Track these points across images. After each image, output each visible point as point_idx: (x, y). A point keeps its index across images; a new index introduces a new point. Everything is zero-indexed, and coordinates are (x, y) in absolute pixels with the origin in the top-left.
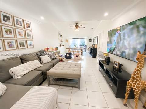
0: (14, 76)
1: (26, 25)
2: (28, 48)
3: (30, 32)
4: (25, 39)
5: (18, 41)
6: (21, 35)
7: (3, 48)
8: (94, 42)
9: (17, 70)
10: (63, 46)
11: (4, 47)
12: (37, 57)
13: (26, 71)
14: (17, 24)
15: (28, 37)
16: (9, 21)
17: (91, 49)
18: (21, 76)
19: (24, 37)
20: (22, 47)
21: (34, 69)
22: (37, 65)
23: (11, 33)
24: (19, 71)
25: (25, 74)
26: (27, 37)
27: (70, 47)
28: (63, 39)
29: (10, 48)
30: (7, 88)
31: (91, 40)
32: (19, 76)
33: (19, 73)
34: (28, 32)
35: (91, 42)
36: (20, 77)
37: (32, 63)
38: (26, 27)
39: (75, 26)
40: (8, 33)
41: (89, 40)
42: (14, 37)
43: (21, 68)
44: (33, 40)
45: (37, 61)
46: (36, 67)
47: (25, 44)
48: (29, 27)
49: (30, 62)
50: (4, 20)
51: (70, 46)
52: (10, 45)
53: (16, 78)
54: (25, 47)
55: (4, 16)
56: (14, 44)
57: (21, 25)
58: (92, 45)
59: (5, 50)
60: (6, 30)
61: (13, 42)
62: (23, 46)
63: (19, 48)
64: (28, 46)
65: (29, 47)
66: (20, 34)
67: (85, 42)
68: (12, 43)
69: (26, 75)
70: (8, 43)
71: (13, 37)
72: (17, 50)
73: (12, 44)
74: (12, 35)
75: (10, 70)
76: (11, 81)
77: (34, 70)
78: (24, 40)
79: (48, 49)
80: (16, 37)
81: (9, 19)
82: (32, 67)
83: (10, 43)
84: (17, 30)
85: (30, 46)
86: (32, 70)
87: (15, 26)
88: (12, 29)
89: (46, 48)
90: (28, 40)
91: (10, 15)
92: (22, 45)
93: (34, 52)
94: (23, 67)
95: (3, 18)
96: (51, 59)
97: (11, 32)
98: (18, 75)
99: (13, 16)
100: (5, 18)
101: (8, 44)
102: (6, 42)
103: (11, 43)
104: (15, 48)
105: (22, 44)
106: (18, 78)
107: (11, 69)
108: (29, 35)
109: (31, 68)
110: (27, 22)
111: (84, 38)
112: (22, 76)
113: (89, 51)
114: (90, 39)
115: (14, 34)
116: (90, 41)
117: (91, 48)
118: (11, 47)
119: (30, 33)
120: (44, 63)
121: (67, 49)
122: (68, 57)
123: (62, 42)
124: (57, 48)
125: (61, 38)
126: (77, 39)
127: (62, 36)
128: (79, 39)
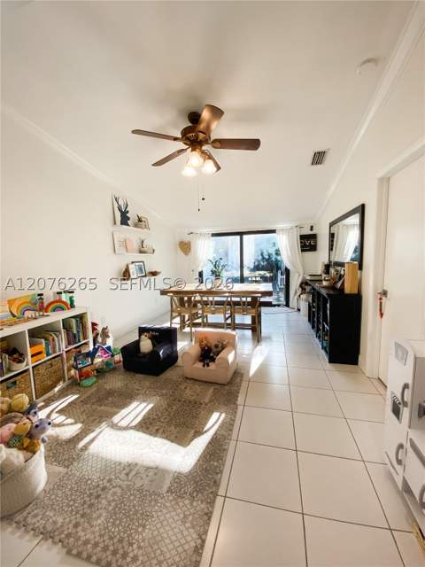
8: (331, 248)
10: (154, 274)
17: (316, 295)
31: (314, 237)
35: (313, 248)
41: (302, 237)
58: (319, 270)
67: (278, 253)
111: (273, 231)
113: (302, 302)
114: (307, 231)
116: (308, 243)
117: (317, 285)
121: (164, 293)
122: (145, 355)
123: (141, 252)
124: (65, 297)
125: (131, 234)
126: (238, 237)
127: (140, 220)
128: (245, 237)
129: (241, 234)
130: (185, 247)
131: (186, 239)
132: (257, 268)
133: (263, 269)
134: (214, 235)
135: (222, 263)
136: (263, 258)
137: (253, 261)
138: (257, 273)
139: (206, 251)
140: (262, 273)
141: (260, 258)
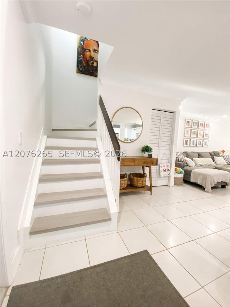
2: (203, 147)
5: (198, 140)
9: (197, 160)
12: (210, 156)
14: (200, 127)
16: (196, 126)
19: (202, 137)
20: (199, 146)
21: (208, 165)
22: (211, 162)
25: (201, 165)
26: (204, 137)
34: (206, 132)
37: (207, 160)
38: (206, 128)
40: (194, 134)
42: (196, 137)
43: (199, 159)
44: (208, 139)
45: (211, 159)
46: (210, 164)
47: (201, 143)
49: (205, 158)
50: (193, 126)
52: (193, 143)
53: (196, 165)
54: (201, 146)
55: (194, 122)
57: (202, 127)
60: (193, 132)
64: (203, 145)
66: (200, 134)
78: (201, 139)
79: (223, 152)
81: (196, 124)
82: (207, 162)
84: (199, 131)
85: (205, 145)
87: (198, 128)
88: (196, 131)
89: (222, 150)
90: (205, 139)
91: (197, 121)
92: (199, 143)
93: (208, 152)
94: (201, 160)
96: (227, 163)
100: (194, 124)
102: (191, 140)
103: (193, 141)
107: (194, 158)
108: (206, 135)
109: (206, 163)
115: (196, 135)
119: (207, 133)
120: (218, 164)
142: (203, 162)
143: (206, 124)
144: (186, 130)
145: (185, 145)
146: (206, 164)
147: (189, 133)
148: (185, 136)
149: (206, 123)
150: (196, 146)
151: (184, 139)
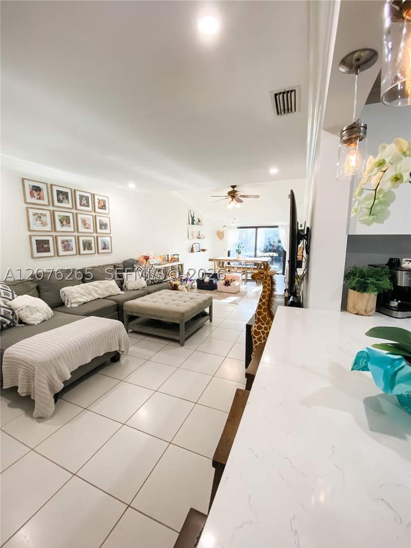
0: (66, 303)
1: (99, 203)
2: (98, 253)
3: (106, 218)
4: (95, 235)
5: (81, 239)
6: (86, 226)
7: (54, 251)
9: (73, 292)
10: (203, 250)
11: (56, 251)
13: (88, 297)
14: (81, 205)
15: (101, 228)
16: (67, 201)
18: (77, 303)
19: (91, 230)
20: (87, 252)
21: (102, 297)
22: (110, 290)
23: (69, 223)
24: (76, 294)
25: (84, 303)
26: (99, 230)
27: (229, 255)
28: (205, 230)
29: (65, 251)
30: (54, 315)
32: (74, 303)
33: (75, 298)
36: (76, 305)
37: (100, 285)
38: (99, 208)
39: (230, 193)
40: (65, 223)
42: (75, 232)
43: (78, 289)
44: (111, 235)
45: (113, 283)
46: (107, 294)
47: (93, 245)
48: (103, 207)
49: (97, 282)
50: (59, 201)
51: (229, 253)
52: (67, 247)
53: (69, 306)
54: (93, 251)
55: (59, 192)
56: (73, 244)
57: (88, 206)
59: (56, 255)
60: (61, 218)
61: (71, 241)
62: (90, 248)
63: (82, 251)
64: (100, 248)
65: (101, 251)
66: (85, 224)
68: (69, 243)
69: (87, 304)
70: (63, 242)
71: (73, 230)
72: (77, 256)
73: (69, 245)
74: (70, 226)
75: (61, 291)
76: (62, 309)
77: (104, 298)
78: (92, 236)
79: (147, 258)
80: (78, 232)
81: (67, 198)
82: (100, 292)
83: (66, 243)
84: (80, 216)
85: (103, 249)
86: (99, 298)
87: (76, 209)
88: (70, 215)
89: (146, 254)
90: (100, 235)
91: (69, 189)
92: (87, 246)
93: (111, 263)
94: (84, 289)
95: (57, 197)
97: (69, 221)
98: (74, 301)
99: (75, 191)
100: (61, 197)
101: (63, 245)
102: (60, 239)
103: (67, 241)
104: (74, 252)
105: (87, 243)
106: (73, 305)
107: (64, 289)
108: (103, 226)
109: (98, 294)
110: (101, 198)
111: (277, 227)
112: (79, 304)
115: (74, 226)
118: (68, 250)
119: (105, 220)
120: (129, 288)
121: (210, 260)
122: (206, 283)
123: (198, 238)
124: (175, 257)
125: (195, 228)
126: (255, 229)
127: (199, 221)
128: (258, 229)
129: (257, 228)
130: (220, 235)
131: (221, 230)
132: (266, 251)
133: (270, 251)
134: (238, 228)
135: (242, 245)
136: (270, 244)
137: (263, 246)
138: (267, 254)
139: (233, 238)
140: (271, 254)
141: (268, 244)
142: (90, 294)
143: (96, 201)
144: (31, 211)
145: (36, 254)
146: (100, 297)
147: (48, 219)
148: (31, 229)
149: (96, 197)
150: (79, 253)
151: (30, 237)
